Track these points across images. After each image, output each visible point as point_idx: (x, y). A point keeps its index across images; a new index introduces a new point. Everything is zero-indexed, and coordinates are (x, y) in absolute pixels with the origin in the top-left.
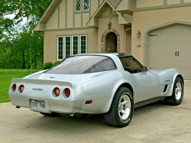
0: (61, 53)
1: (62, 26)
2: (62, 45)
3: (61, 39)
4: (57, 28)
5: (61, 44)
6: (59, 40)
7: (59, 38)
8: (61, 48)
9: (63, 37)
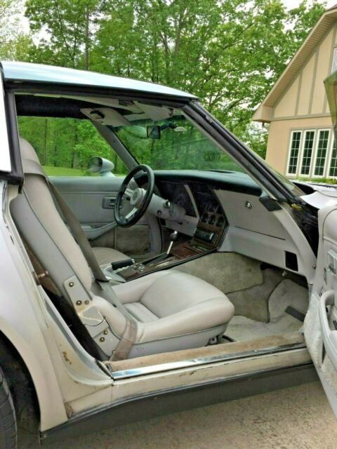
0: (294, 161)
1: (303, 111)
2: (298, 146)
3: (297, 136)
4: (292, 114)
5: (296, 144)
6: (294, 138)
7: (295, 134)
8: (295, 153)
9: (301, 131)
